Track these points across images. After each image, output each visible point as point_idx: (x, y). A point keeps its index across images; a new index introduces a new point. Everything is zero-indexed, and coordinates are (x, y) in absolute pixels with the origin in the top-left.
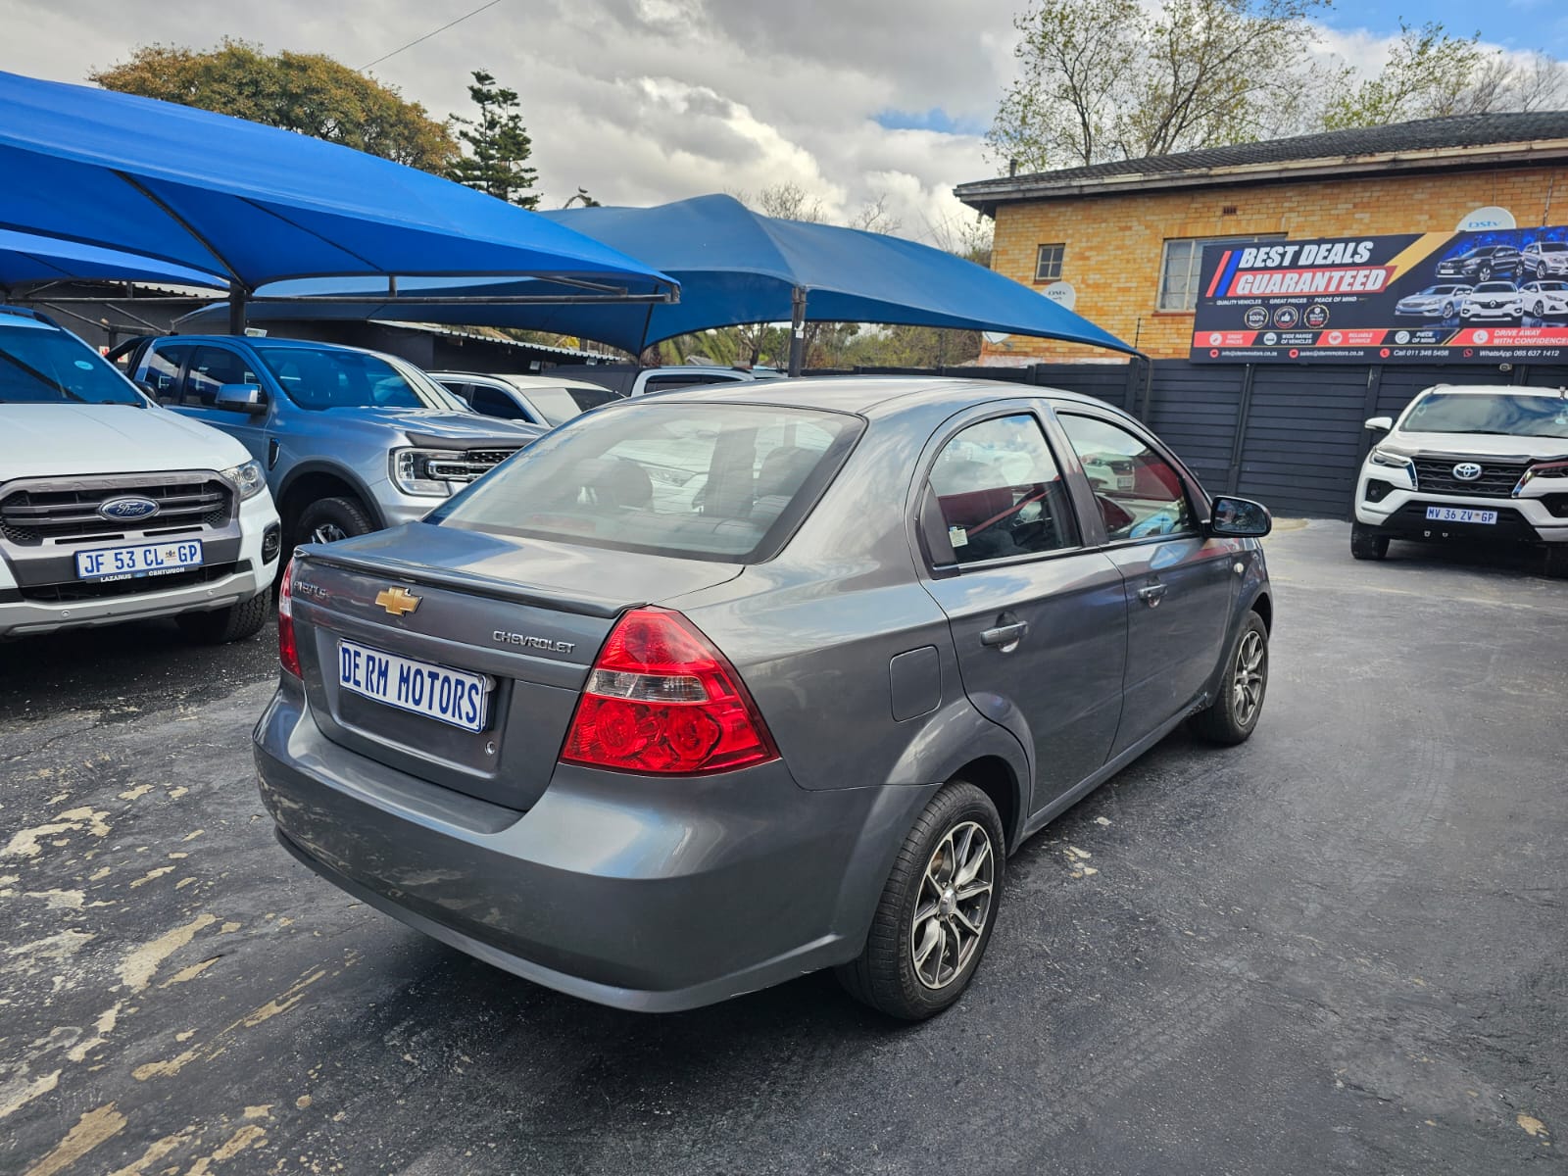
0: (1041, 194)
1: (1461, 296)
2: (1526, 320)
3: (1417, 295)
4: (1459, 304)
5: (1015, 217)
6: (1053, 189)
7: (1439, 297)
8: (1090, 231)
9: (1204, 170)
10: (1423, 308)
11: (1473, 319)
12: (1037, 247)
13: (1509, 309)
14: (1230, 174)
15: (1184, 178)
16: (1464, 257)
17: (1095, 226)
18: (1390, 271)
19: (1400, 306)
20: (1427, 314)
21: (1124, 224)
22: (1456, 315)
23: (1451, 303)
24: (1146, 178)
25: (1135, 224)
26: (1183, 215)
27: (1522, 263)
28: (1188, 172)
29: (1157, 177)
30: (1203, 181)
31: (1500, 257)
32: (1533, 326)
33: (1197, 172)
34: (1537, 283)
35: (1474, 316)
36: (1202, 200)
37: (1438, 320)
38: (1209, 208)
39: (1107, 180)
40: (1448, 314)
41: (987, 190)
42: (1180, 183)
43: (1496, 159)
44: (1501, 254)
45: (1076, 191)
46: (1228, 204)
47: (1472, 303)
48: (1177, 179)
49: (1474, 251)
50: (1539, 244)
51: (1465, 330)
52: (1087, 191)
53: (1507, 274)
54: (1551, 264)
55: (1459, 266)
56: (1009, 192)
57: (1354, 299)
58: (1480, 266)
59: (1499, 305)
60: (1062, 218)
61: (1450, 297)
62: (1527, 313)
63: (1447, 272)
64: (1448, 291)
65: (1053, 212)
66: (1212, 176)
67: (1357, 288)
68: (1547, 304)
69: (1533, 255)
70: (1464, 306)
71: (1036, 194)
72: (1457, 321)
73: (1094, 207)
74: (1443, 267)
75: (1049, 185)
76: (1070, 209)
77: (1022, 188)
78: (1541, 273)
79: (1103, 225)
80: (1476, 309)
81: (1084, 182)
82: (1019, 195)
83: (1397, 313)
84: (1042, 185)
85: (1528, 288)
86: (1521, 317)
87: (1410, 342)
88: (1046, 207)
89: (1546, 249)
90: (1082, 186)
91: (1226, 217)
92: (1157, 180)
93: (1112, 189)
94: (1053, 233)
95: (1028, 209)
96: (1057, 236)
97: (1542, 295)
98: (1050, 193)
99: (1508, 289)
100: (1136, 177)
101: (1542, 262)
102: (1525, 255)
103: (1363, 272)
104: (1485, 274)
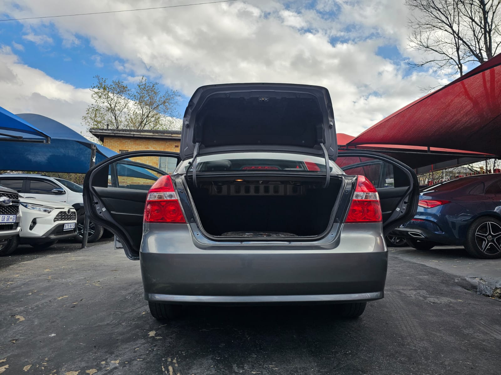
0: (121, 135)
5: (111, 141)
6: (125, 134)
8: (136, 147)
9: (170, 135)
12: (119, 151)
14: (177, 137)
15: (164, 136)
17: (137, 146)
21: (147, 147)
24: (154, 135)
25: (150, 147)
26: (164, 146)
28: (166, 134)
29: (157, 135)
30: (170, 138)
33: (168, 135)
36: (169, 143)
38: (171, 145)
39: (142, 134)
41: (102, 131)
42: (164, 137)
45: (132, 136)
46: (176, 145)
48: (163, 136)
52: (135, 136)
56: (110, 133)
60: (127, 143)
65: (124, 141)
66: (172, 137)
71: (119, 135)
73: (137, 141)
75: (123, 133)
76: (129, 141)
77: (114, 132)
79: (140, 146)
81: (135, 133)
82: (113, 134)
84: (121, 132)
88: (121, 139)
90: (134, 134)
91: (176, 148)
92: (157, 136)
93: (144, 136)
94: (124, 147)
95: (115, 139)
96: (126, 148)
98: (124, 135)
100: (151, 134)
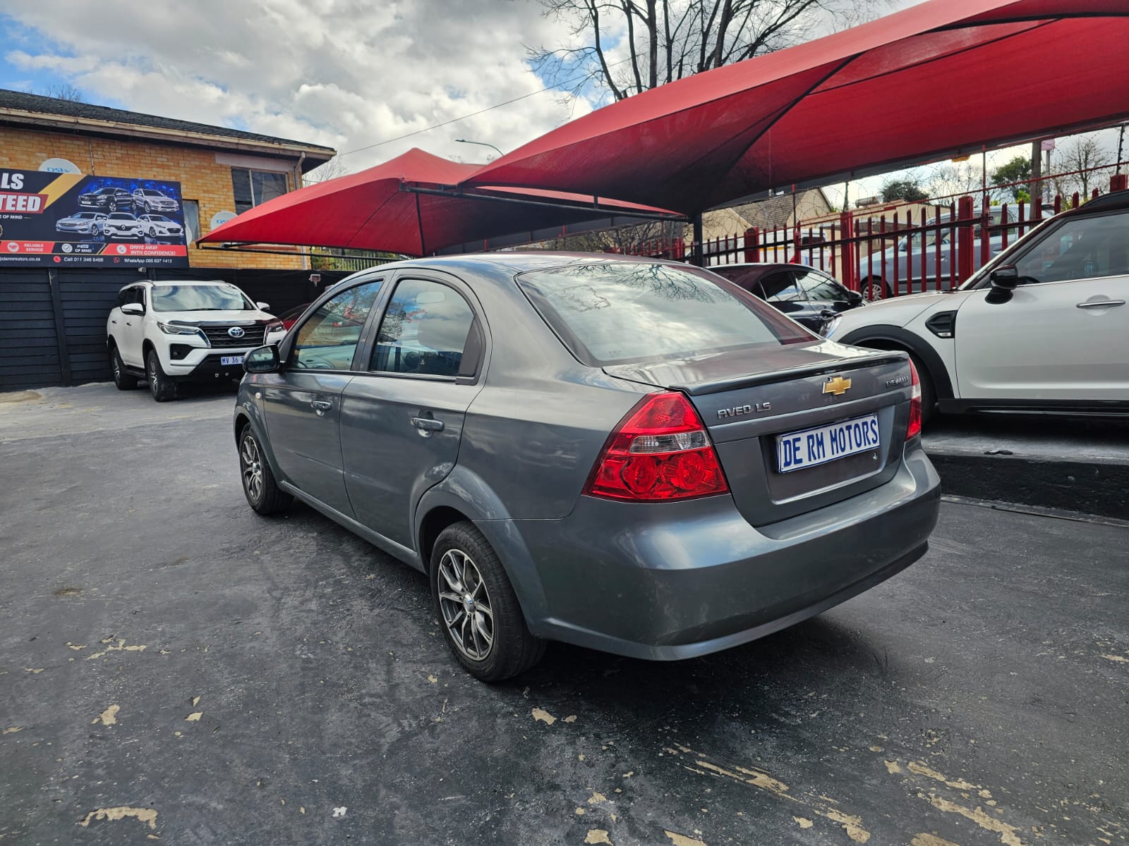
1: (100, 221)
2: (147, 239)
3: (69, 218)
4: (101, 226)
7: (85, 220)
10: (76, 227)
11: (113, 237)
13: (134, 231)
16: (95, 193)
18: (44, 198)
19: (58, 225)
20: (80, 232)
22: (101, 233)
23: (94, 225)
27: (134, 201)
31: (119, 196)
32: (152, 243)
34: (148, 215)
35: (113, 235)
37: (89, 237)
40: (95, 233)
43: (54, 125)
44: (120, 194)
47: (110, 226)
49: (101, 190)
50: (141, 190)
51: (110, 245)
53: (127, 208)
54: (152, 204)
55: (94, 200)
57: (20, 217)
58: (109, 200)
59: (128, 229)
61: (93, 221)
62: (146, 234)
63: (86, 203)
64: (91, 217)
67: (20, 208)
68: (157, 230)
69: (139, 196)
70: (104, 228)
72: (103, 238)
74: (83, 199)
78: (147, 209)
80: (113, 230)
83: (58, 230)
85: (143, 218)
86: (143, 237)
87: (73, 252)
89: (147, 193)
97: (152, 223)
99: (130, 218)
101: (146, 202)
102: (135, 196)
103: (21, 198)
104: (112, 207)
